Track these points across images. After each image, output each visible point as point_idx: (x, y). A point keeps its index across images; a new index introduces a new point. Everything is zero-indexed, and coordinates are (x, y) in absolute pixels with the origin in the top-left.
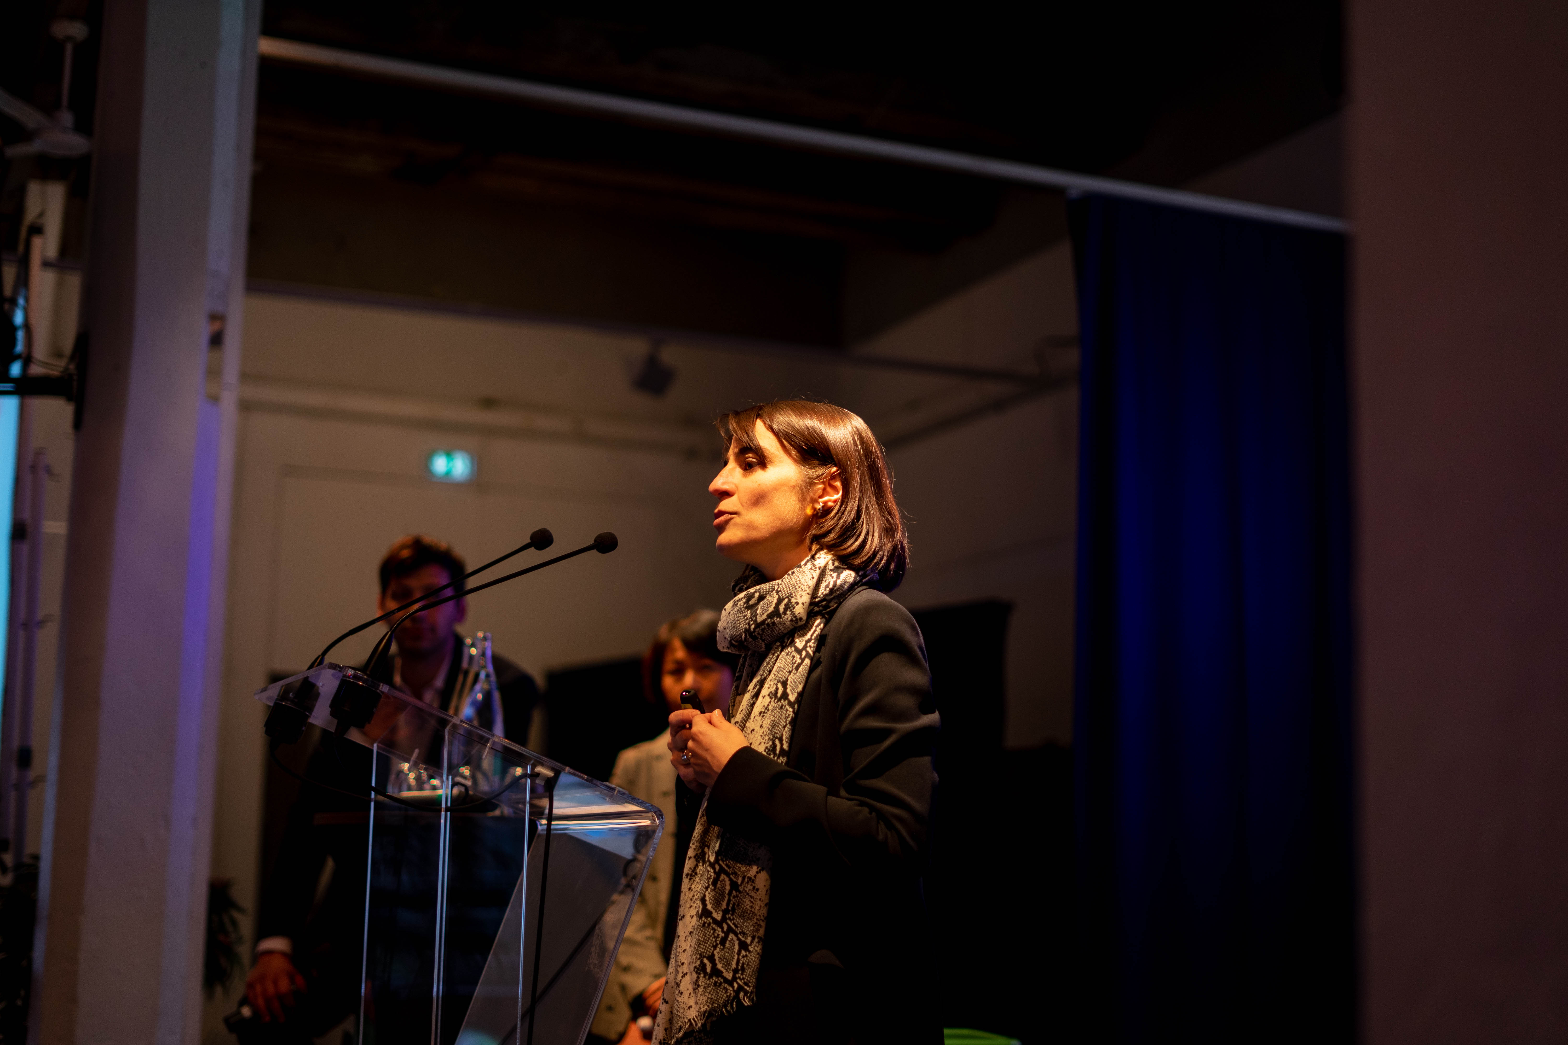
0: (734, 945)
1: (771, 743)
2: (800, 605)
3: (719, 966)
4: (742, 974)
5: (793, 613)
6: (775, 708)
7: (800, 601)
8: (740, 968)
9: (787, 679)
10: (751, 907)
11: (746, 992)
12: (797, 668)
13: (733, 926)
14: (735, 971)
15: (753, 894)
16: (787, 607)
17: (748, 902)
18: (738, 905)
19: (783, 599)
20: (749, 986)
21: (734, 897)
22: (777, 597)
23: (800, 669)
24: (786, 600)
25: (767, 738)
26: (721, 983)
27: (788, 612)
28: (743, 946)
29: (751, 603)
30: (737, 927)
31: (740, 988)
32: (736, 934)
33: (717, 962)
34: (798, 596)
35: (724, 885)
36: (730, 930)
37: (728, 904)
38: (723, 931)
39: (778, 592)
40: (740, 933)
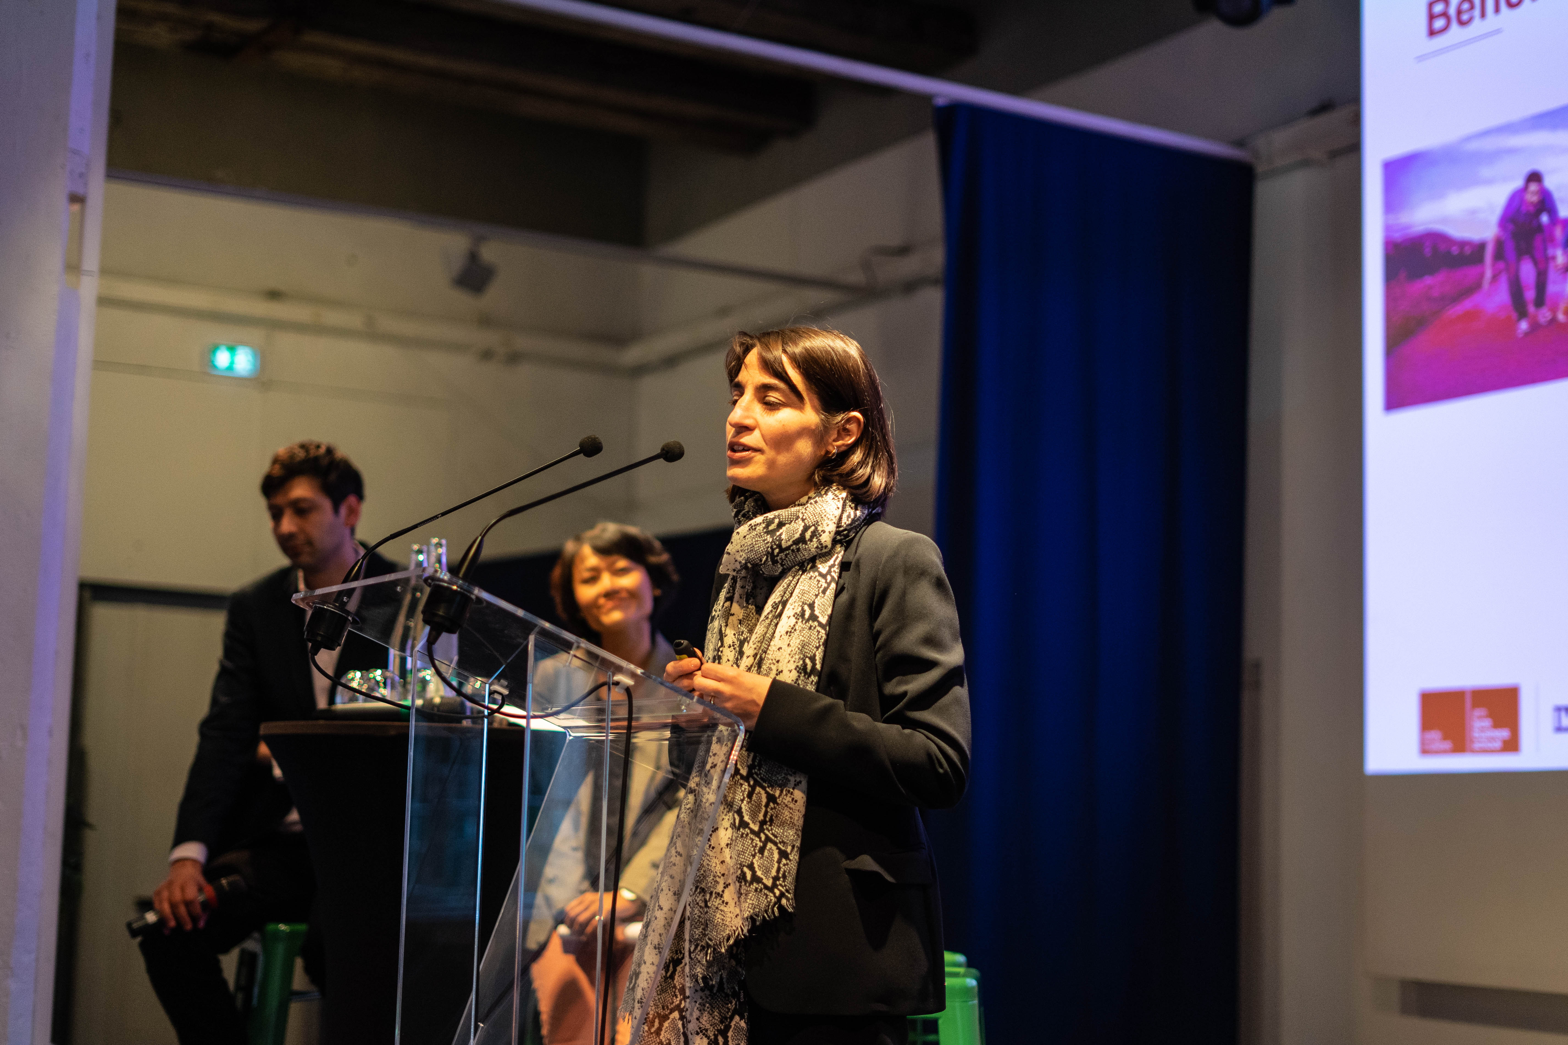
0: (772, 854)
1: (801, 662)
2: (827, 533)
3: (759, 873)
4: (784, 881)
5: (819, 541)
6: (803, 629)
7: (827, 529)
8: (780, 875)
9: (814, 602)
10: (791, 818)
11: (788, 899)
12: (824, 592)
13: (771, 836)
14: (776, 879)
15: (791, 805)
16: (814, 535)
17: (786, 813)
18: (777, 816)
19: (810, 527)
20: (790, 893)
21: (772, 809)
22: (803, 524)
23: (828, 593)
24: (813, 528)
25: (797, 657)
26: (761, 890)
27: (815, 540)
28: (783, 854)
29: (771, 528)
30: (776, 837)
31: (782, 895)
32: (775, 844)
33: (757, 869)
34: (825, 525)
35: (760, 798)
36: (768, 839)
37: (765, 815)
38: (760, 841)
39: (803, 520)
40: (780, 843)
